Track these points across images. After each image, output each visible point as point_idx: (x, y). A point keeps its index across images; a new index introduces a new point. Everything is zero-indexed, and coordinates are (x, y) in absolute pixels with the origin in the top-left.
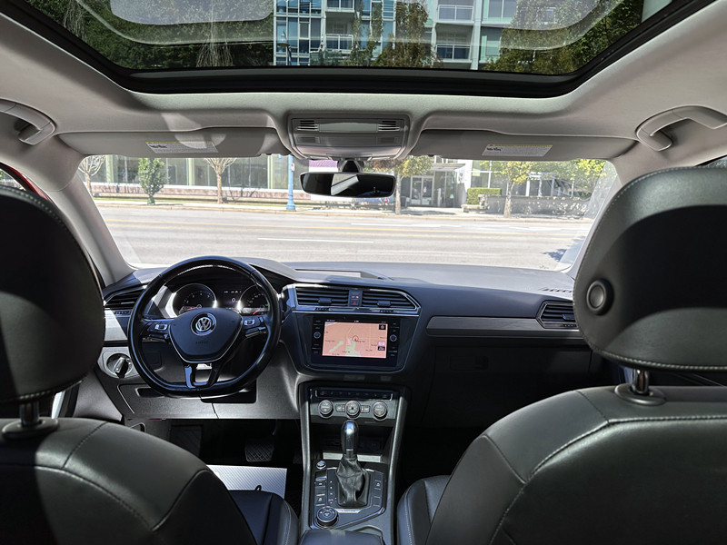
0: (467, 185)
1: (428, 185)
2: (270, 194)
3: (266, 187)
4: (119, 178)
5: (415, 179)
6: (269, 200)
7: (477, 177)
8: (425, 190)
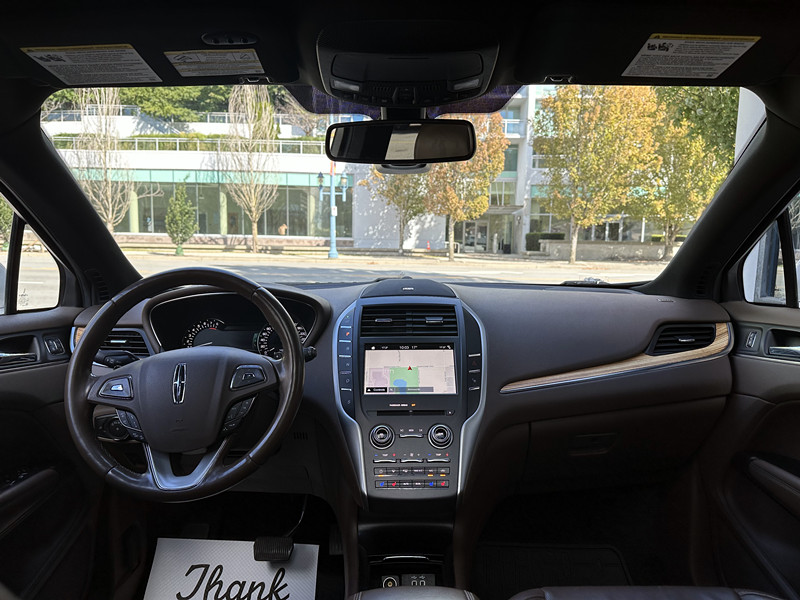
0: (526, 230)
1: (483, 230)
2: (310, 242)
3: (306, 234)
4: (144, 227)
5: (468, 225)
6: (309, 249)
7: (536, 221)
8: (479, 236)
